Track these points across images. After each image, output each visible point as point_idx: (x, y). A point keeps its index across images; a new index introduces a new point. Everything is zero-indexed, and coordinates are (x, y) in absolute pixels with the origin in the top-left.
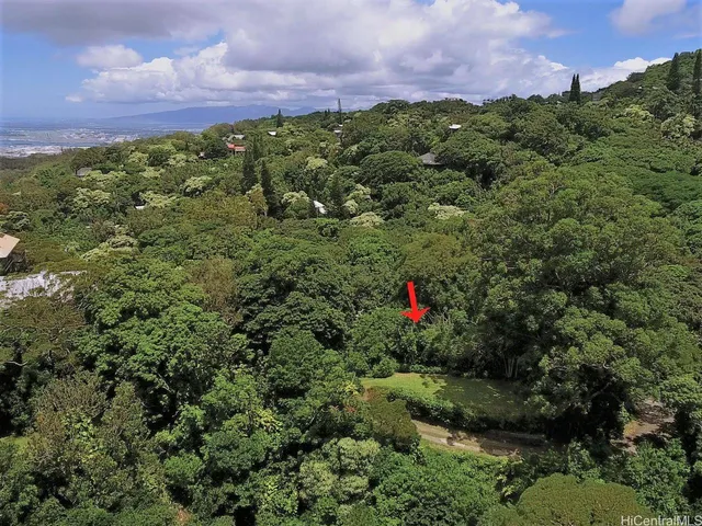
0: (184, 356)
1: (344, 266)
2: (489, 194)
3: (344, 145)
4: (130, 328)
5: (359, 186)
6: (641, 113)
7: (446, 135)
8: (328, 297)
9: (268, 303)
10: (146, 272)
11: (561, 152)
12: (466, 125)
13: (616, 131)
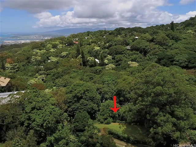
0: (48, 123)
1: (101, 85)
2: (146, 58)
3: (105, 43)
4: (34, 113)
5: (109, 56)
6: (192, 32)
7: (134, 40)
8: (92, 100)
9: (75, 103)
10: (40, 95)
11: (167, 45)
12: (140, 37)
13: (184, 39)
